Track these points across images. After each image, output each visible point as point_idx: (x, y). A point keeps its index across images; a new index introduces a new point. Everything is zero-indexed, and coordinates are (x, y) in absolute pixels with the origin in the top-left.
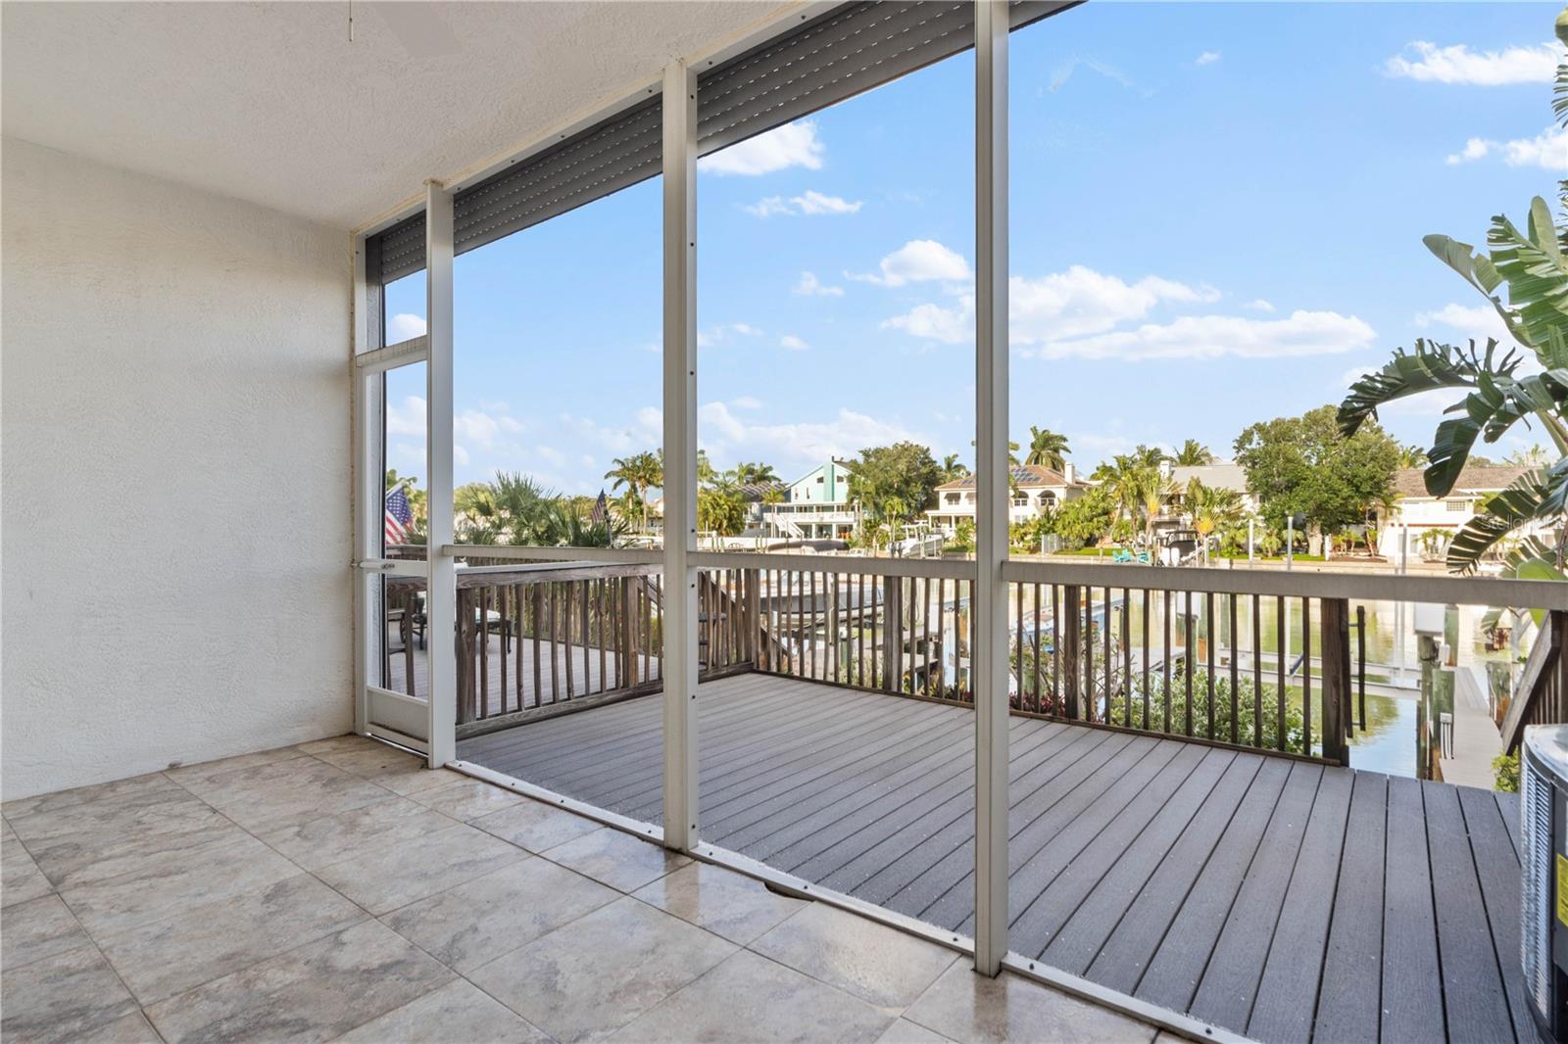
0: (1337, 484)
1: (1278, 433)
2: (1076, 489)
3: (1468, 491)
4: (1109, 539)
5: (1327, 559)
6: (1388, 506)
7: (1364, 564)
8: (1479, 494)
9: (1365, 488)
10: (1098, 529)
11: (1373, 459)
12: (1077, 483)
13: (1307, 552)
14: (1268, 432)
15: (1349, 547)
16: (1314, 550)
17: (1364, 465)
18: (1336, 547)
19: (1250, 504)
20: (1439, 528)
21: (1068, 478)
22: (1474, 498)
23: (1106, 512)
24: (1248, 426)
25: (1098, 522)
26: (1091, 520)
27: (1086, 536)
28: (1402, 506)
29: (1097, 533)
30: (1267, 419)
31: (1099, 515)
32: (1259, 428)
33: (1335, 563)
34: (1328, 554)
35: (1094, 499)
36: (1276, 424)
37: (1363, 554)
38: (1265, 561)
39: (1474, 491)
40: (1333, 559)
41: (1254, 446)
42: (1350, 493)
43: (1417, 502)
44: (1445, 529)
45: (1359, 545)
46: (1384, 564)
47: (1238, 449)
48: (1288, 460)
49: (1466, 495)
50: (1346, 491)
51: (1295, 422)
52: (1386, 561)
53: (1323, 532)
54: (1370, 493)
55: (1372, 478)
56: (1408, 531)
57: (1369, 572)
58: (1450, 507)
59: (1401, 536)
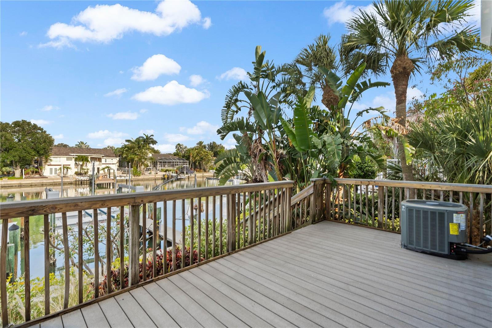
0: (30, 150)
5: (24, 178)
6: (46, 158)
7: (39, 179)
8: (76, 156)
9: (42, 152)
11: (45, 142)
13: (14, 175)
15: (32, 173)
16: (18, 175)
17: (41, 144)
18: (27, 173)
20: (65, 166)
22: (75, 157)
28: (52, 158)
33: (27, 179)
34: (24, 176)
37: (37, 176)
39: (75, 154)
42: (34, 154)
43: (57, 158)
44: (67, 166)
45: (36, 172)
46: (47, 179)
48: (7, 139)
49: (72, 156)
50: (33, 153)
52: (47, 178)
53: (20, 168)
54: (43, 154)
55: (44, 149)
56: (53, 167)
57: (42, 181)
58: (68, 159)
59: (51, 169)
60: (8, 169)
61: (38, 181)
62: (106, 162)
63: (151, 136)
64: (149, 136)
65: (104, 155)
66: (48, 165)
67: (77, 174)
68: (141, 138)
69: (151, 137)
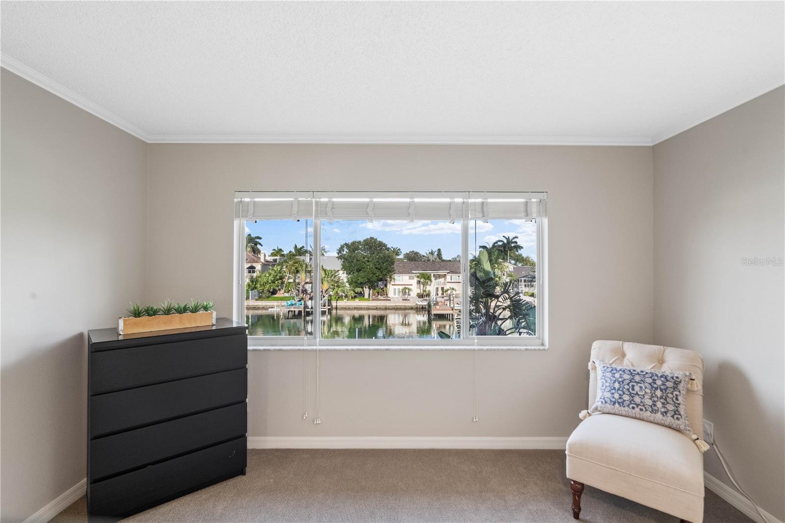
0: (375, 271)
1: (353, 247)
2: (266, 265)
3: (415, 272)
4: (282, 291)
5: (371, 299)
6: (391, 278)
7: (384, 301)
10: (278, 286)
11: (387, 261)
12: (267, 262)
13: (364, 296)
14: (350, 247)
15: (378, 294)
16: (366, 296)
17: (384, 263)
18: (374, 294)
19: (343, 276)
20: (406, 286)
21: (262, 260)
22: (417, 275)
23: (281, 278)
24: (342, 244)
25: (278, 283)
26: (274, 282)
27: (271, 290)
28: (396, 277)
29: (277, 289)
30: (350, 242)
31: (278, 280)
32: (346, 244)
33: (374, 302)
34: (371, 297)
35: (275, 272)
36: (353, 243)
37: (382, 297)
38: (348, 302)
39: (417, 272)
40: (373, 300)
41: (345, 253)
43: (400, 277)
44: (409, 286)
45: (382, 293)
47: (338, 254)
49: (415, 274)
51: (359, 242)
52: (390, 300)
53: (369, 288)
54: (386, 274)
55: (386, 269)
56: (397, 287)
57: (385, 304)
58: (410, 278)
59: (395, 289)
60: (358, 290)
61: (382, 304)
62: (451, 280)
63: (514, 238)
64: (511, 238)
65: (449, 271)
66: (392, 285)
67: (420, 296)
68: (500, 243)
69: (515, 240)
